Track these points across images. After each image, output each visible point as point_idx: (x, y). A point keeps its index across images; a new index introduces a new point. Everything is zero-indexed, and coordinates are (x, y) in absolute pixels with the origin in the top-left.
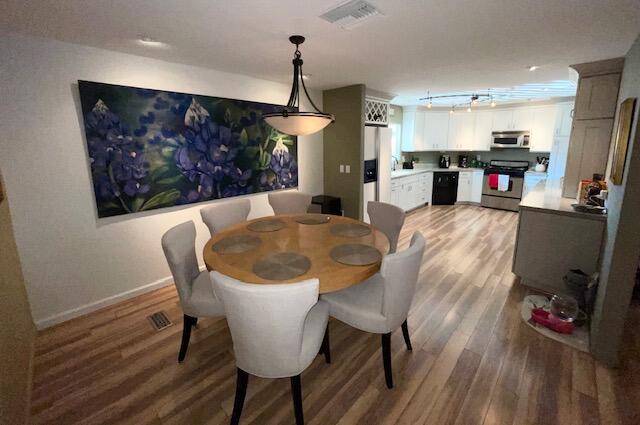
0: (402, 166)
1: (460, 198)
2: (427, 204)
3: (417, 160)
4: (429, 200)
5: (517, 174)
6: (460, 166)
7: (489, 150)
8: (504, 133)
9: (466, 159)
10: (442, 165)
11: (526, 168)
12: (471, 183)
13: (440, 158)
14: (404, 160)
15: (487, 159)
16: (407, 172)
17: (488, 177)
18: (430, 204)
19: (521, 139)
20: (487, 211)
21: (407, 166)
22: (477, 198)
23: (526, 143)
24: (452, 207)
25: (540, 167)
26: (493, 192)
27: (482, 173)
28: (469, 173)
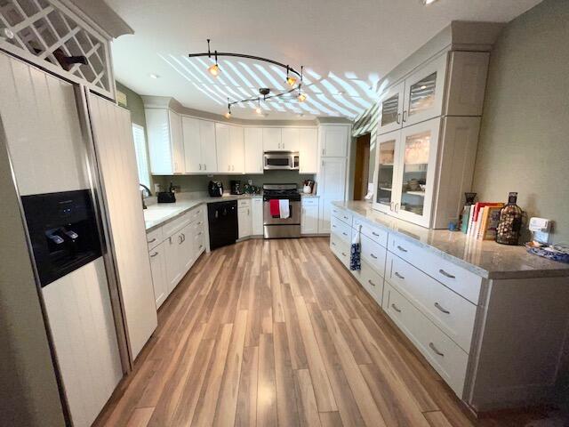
0: (155, 199)
1: (242, 233)
2: (204, 253)
3: (178, 189)
4: (207, 244)
5: (295, 197)
6: (234, 193)
7: (262, 172)
9: (237, 183)
10: (216, 193)
12: (252, 214)
13: (209, 184)
14: (157, 189)
17: (268, 204)
18: (208, 250)
19: (292, 160)
21: (165, 198)
22: (259, 230)
23: (296, 164)
26: (276, 221)
27: (262, 199)
28: (247, 201)
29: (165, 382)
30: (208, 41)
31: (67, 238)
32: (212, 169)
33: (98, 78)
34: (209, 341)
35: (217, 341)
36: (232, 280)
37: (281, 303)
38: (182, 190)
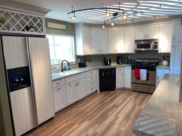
0: (77, 65)
2: (96, 91)
3: (90, 61)
4: (98, 88)
5: (151, 68)
6: (118, 63)
7: (134, 52)
8: (143, 41)
9: (121, 58)
10: (106, 64)
11: (157, 64)
12: (125, 76)
13: (106, 59)
14: (79, 61)
15: (134, 58)
16: (82, 70)
17: (134, 71)
18: (98, 91)
19: (152, 44)
20: (135, 94)
21: (82, 65)
22: (128, 85)
23: (156, 47)
24: (113, 92)
25: (165, 63)
26: (137, 81)
27: (131, 68)
28: (122, 69)
29: (44, 134)
30: (72, 7)
31: (20, 80)
32: (105, 52)
33: (40, 30)
34: (66, 128)
35: (68, 129)
36: (95, 107)
37: (105, 125)
38: (92, 61)
